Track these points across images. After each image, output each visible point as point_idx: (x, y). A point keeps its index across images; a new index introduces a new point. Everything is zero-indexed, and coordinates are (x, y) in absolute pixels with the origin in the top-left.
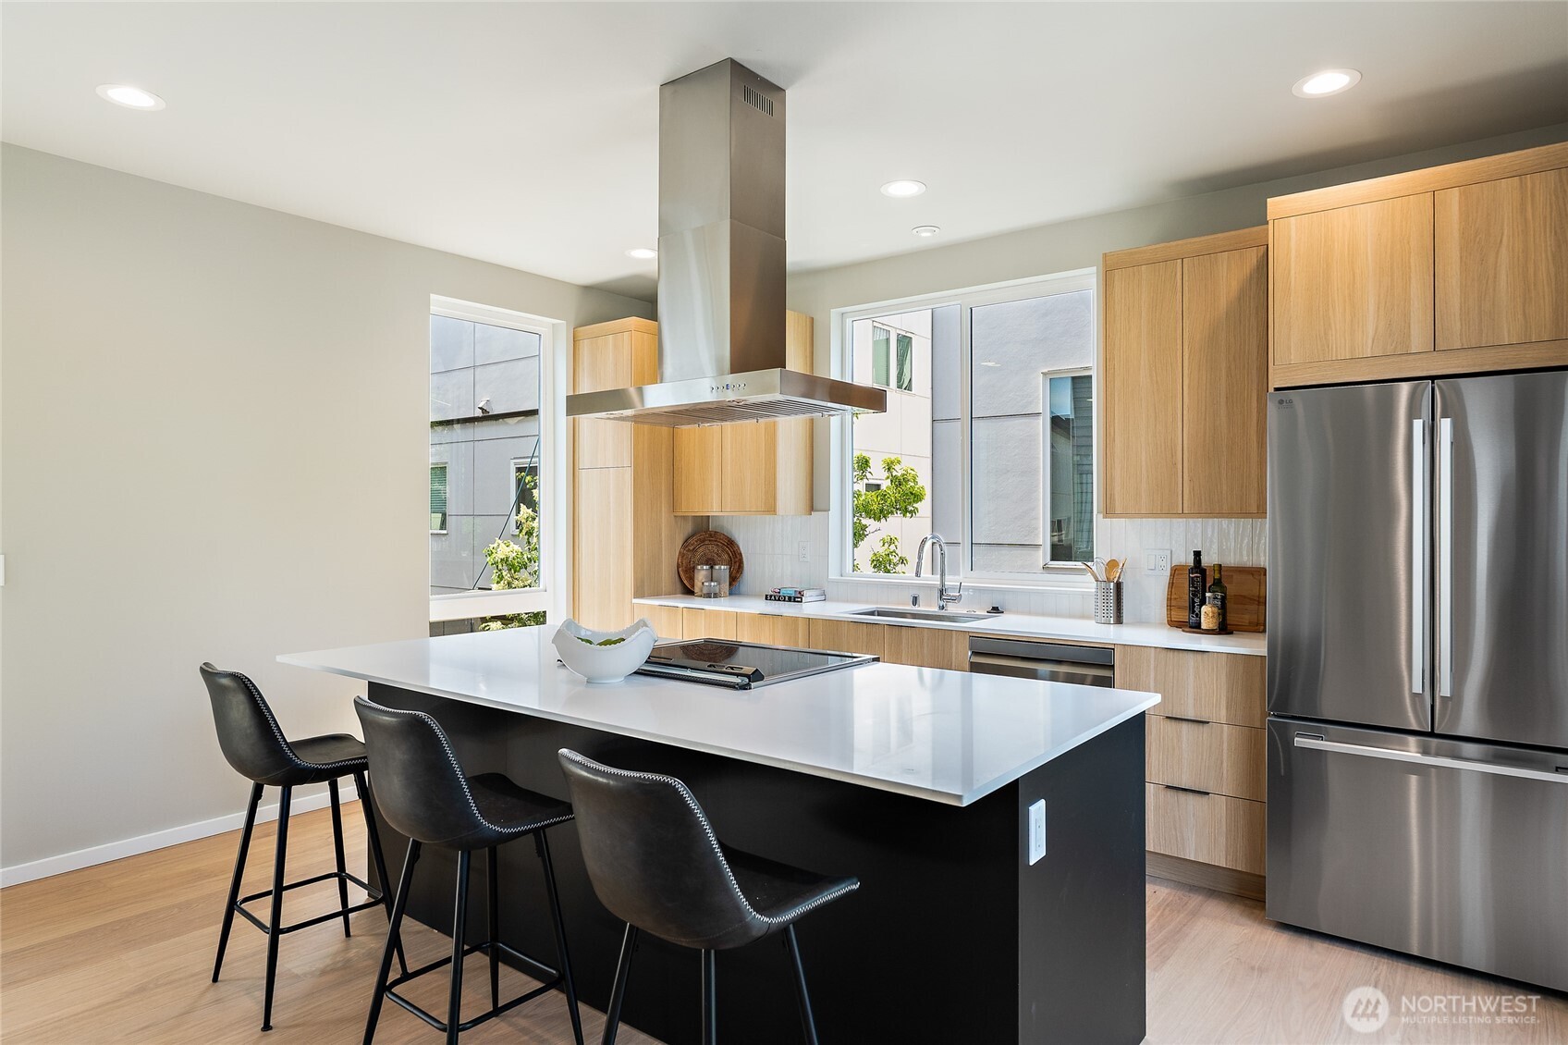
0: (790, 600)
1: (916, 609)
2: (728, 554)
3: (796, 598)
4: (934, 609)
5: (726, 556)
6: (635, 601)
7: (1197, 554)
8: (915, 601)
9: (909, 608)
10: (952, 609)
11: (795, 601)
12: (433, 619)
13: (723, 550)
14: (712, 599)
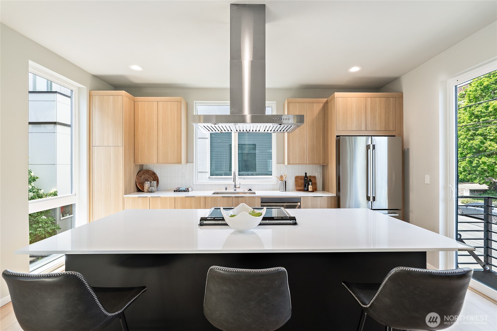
0: (184, 191)
1: (227, 191)
2: (153, 177)
3: (187, 190)
4: (233, 191)
5: (152, 178)
6: (124, 196)
7: (306, 173)
8: (226, 189)
9: (224, 191)
10: (238, 190)
11: (186, 192)
12: (31, 212)
13: (151, 176)
14: (153, 193)
